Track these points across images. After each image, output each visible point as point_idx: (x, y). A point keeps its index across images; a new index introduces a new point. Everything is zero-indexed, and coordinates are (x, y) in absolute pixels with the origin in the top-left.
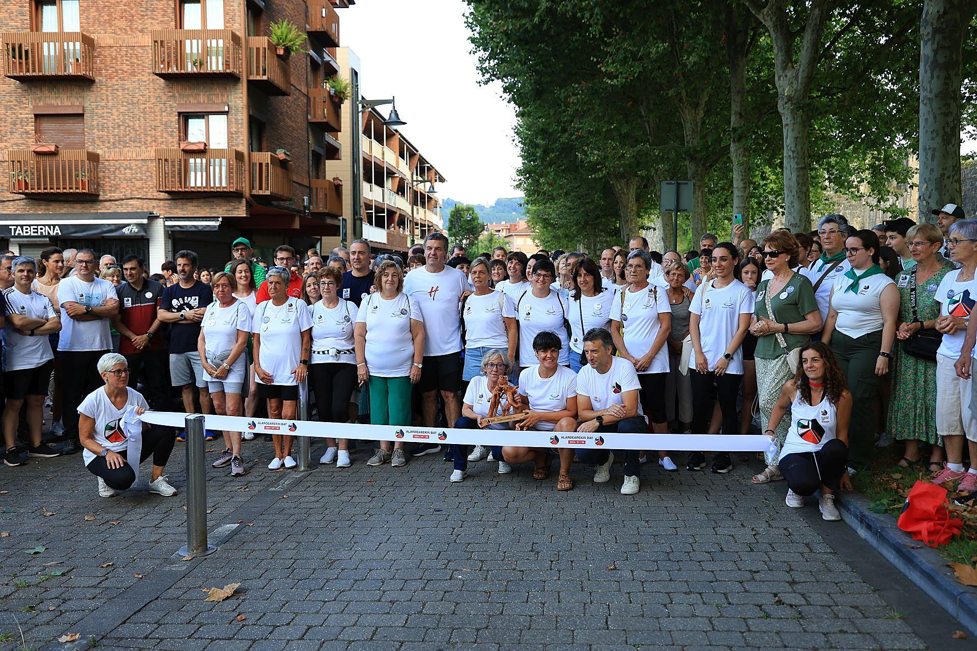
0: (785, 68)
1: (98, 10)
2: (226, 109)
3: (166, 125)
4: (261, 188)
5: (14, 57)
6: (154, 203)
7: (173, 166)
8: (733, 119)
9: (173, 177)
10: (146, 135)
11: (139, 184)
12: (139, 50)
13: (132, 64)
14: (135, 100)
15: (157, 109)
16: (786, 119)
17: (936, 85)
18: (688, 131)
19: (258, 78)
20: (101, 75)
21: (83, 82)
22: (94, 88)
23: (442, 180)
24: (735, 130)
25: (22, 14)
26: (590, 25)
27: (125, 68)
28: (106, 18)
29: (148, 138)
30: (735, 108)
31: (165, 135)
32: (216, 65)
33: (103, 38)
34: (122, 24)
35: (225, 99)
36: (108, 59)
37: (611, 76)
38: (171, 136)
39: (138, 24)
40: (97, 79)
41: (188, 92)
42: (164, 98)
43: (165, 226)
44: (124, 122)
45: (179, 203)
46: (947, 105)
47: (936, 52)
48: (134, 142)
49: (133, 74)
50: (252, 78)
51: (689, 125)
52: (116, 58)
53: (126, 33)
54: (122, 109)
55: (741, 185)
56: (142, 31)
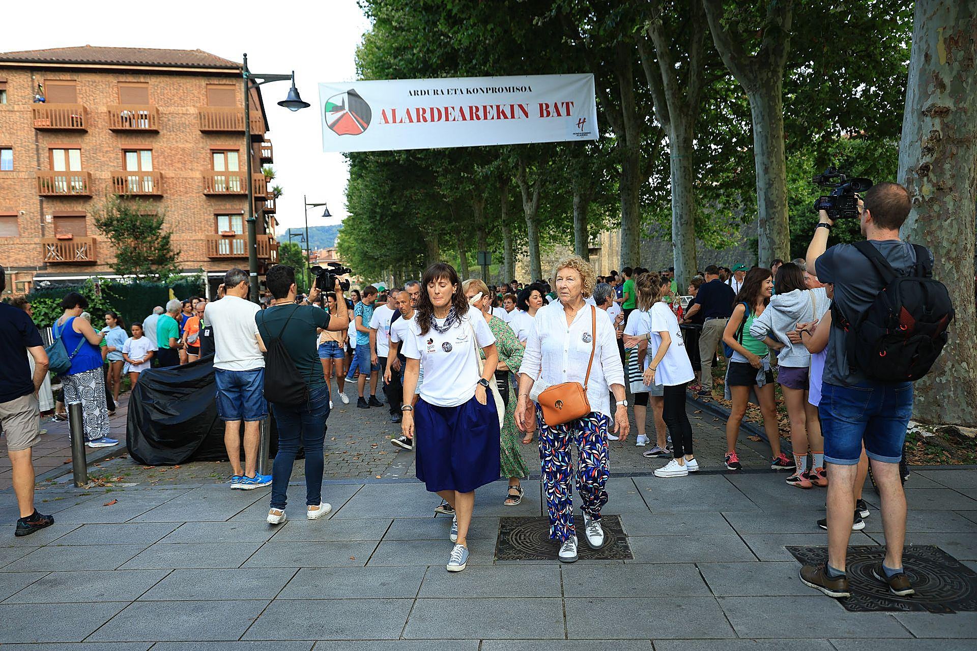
0: (527, 202)
1: (164, 157)
2: (243, 212)
3: (207, 221)
4: (263, 254)
5: (118, 184)
6: (201, 264)
7: (212, 243)
8: (503, 215)
9: (212, 249)
10: (195, 226)
11: (191, 253)
12: (191, 180)
13: (186, 187)
14: (188, 207)
15: (201, 212)
16: (529, 223)
17: (579, 226)
18: (476, 215)
19: (259, 195)
20: (167, 193)
21: (158, 198)
22: (163, 200)
23: (277, 224)
24: (504, 221)
25: (117, 159)
26: (438, 176)
27: (182, 189)
28: (169, 162)
29: (197, 228)
30: (504, 210)
31: (207, 226)
32: (236, 187)
33: (169, 173)
34: (180, 165)
35: (241, 207)
36: (171, 184)
37: (444, 196)
38: (210, 226)
39: (189, 166)
40: (165, 195)
41: (220, 203)
42: (205, 206)
43: (208, 277)
44: (182, 219)
45: (216, 263)
46: (583, 233)
47: (578, 214)
48: (188, 230)
49: (186, 193)
50: (256, 195)
51: (477, 211)
52: (176, 184)
53: (182, 170)
54: (181, 212)
55: (508, 248)
56: (191, 170)
